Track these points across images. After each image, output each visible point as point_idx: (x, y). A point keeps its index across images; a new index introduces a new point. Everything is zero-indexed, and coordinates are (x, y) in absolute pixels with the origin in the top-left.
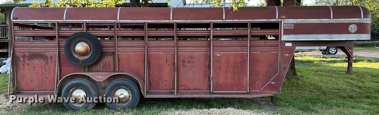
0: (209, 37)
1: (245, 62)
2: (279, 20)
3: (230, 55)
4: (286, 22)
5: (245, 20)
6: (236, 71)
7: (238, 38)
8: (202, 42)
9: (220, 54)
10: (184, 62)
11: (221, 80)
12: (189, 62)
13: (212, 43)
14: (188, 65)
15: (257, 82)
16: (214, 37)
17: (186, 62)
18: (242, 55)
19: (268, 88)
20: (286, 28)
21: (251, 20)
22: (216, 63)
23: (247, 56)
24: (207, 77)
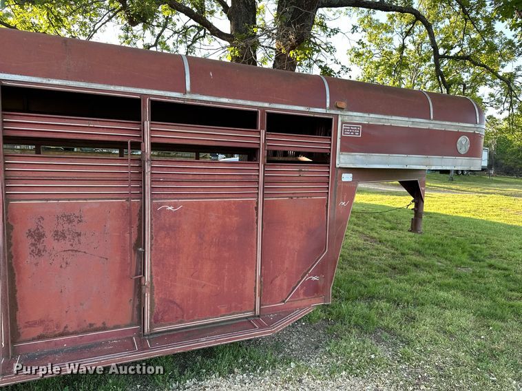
0: (137, 146)
1: (248, 228)
2: (333, 112)
3: (208, 206)
4: (346, 119)
5: (249, 103)
6: (226, 255)
7: (202, 155)
8: (112, 164)
9: (175, 206)
10: (38, 236)
11: (180, 290)
12: (59, 236)
13: (148, 169)
14: (58, 246)
15: (277, 282)
16: (155, 146)
17: (49, 236)
18: (243, 207)
19: (305, 294)
20: (347, 134)
21: (266, 105)
22: (163, 233)
23: (257, 209)
24: (130, 285)
